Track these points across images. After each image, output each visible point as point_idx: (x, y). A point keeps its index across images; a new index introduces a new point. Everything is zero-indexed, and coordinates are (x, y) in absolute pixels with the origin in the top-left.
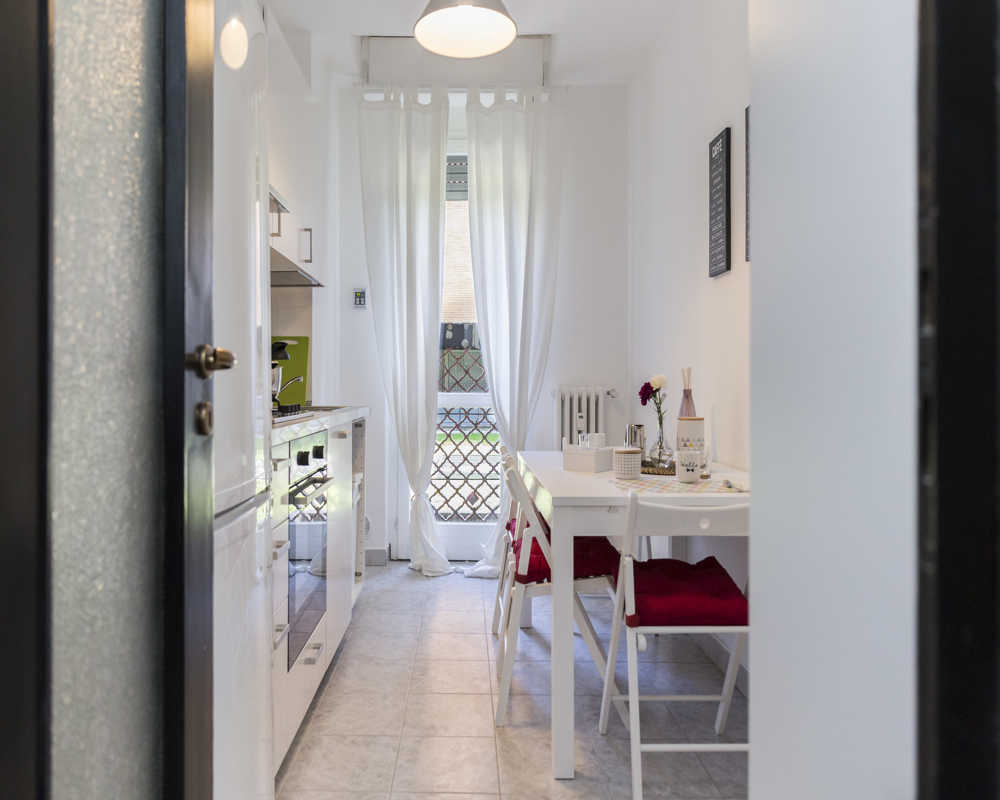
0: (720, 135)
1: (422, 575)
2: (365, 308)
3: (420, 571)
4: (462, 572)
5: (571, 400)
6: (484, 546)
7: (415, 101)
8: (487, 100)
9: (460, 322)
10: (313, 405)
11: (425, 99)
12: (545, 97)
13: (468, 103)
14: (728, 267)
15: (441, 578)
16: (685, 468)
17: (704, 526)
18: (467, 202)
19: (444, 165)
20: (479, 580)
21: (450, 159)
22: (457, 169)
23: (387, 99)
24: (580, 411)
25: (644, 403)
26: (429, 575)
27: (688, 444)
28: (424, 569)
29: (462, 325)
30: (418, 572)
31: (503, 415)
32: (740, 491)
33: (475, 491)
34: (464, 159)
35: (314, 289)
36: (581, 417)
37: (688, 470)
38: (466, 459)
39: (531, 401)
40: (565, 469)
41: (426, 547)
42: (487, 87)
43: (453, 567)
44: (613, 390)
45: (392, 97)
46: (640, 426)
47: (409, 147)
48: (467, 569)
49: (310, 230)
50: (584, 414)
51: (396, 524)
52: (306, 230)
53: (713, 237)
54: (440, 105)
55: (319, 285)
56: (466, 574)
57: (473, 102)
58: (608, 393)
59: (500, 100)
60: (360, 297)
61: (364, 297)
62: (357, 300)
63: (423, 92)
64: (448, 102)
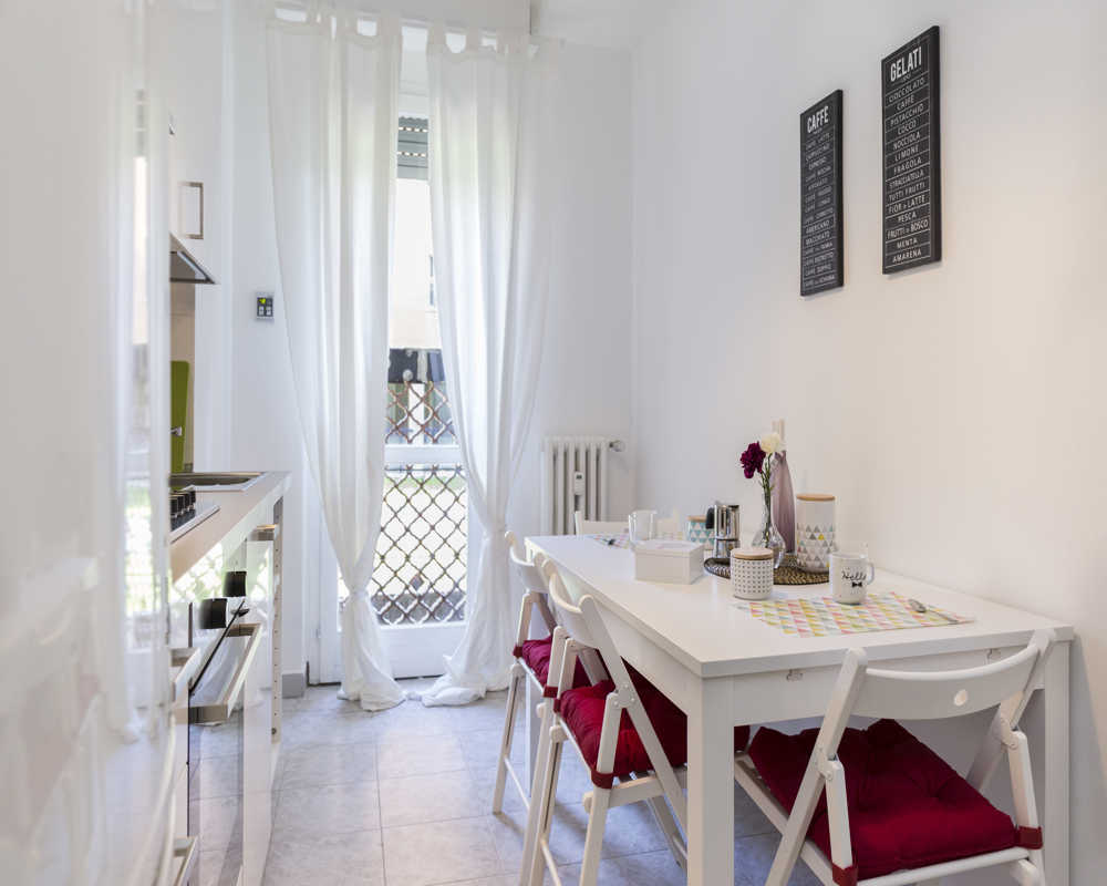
0: (826, 101)
1: (360, 708)
2: (272, 321)
3: (358, 701)
4: (420, 699)
5: (566, 455)
6: (449, 658)
7: (354, 29)
8: (456, 43)
9: (402, 347)
10: (196, 471)
11: (367, 28)
12: (532, 51)
13: (430, 44)
14: (840, 282)
15: (390, 712)
16: (850, 582)
17: (959, 700)
18: (427, 182)
19: (396, 129)
20: (445, 709)
21: (403, 121)
22: (413, 135)
23: (310, 20)
24: (577, 469)
25: (749, 474)
26: (374, 708)
27: (817, 535)
28: (363, 698)
29: (404, 351)
30: (353, 704)
31: (477, 476)
32: (954, 622)
33: (421, 572)
34: (423, 123)
35: (198, 287)
36: (579, 477)
37: (854, 585)
38: (407, 530)
39: (514, 453)
40: (638, 578)
41: (365, 666)
42: (456, 25)
43: (404, 691)
44: (617, 442)
45: (319, 19)
46: (735, 508)
47: (344, 91)
48: (427, 692)
49: (200, 185)
50: (582, 474)
51: (318, 633)
52: (193, 185)
53: (808, 242)
54: (389, 41)
55: (208, 280)
56: (427, 701)
57: (436, 44)
58: (611, 445)
59: (473, 45)
60: (265, 305)
61: (271, 306)
62: (262, 308)
63: (365, 19)
64: (400, 37)
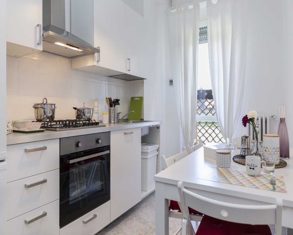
2: (173, 86)
7: (188, 8)
8: (214, 2)
10: (145, 120)
11: (191, 7)
13: (207, 4)
18: (208, 43)
19: (198, 31)
21: (200, 29)
22: (203, 32)
25: (245, 125)
27: (267, 150)
34: (206, 28)
35: (144, 80)
37: (250, 168)
44: (274, 116)
45: (179, 9)
47: (185, 26)
52: (128, 59)
57: (209, 4)
58: (272, 117)
60: (171, 82)
61: (172, 82)
62: (171, 83)
63: (190, 5)
64: (199, 6)
